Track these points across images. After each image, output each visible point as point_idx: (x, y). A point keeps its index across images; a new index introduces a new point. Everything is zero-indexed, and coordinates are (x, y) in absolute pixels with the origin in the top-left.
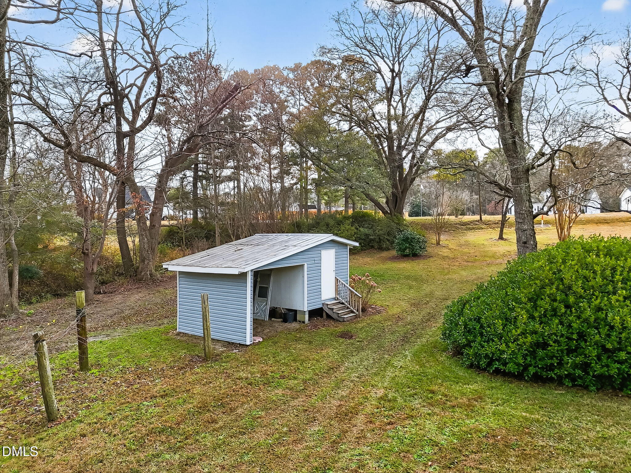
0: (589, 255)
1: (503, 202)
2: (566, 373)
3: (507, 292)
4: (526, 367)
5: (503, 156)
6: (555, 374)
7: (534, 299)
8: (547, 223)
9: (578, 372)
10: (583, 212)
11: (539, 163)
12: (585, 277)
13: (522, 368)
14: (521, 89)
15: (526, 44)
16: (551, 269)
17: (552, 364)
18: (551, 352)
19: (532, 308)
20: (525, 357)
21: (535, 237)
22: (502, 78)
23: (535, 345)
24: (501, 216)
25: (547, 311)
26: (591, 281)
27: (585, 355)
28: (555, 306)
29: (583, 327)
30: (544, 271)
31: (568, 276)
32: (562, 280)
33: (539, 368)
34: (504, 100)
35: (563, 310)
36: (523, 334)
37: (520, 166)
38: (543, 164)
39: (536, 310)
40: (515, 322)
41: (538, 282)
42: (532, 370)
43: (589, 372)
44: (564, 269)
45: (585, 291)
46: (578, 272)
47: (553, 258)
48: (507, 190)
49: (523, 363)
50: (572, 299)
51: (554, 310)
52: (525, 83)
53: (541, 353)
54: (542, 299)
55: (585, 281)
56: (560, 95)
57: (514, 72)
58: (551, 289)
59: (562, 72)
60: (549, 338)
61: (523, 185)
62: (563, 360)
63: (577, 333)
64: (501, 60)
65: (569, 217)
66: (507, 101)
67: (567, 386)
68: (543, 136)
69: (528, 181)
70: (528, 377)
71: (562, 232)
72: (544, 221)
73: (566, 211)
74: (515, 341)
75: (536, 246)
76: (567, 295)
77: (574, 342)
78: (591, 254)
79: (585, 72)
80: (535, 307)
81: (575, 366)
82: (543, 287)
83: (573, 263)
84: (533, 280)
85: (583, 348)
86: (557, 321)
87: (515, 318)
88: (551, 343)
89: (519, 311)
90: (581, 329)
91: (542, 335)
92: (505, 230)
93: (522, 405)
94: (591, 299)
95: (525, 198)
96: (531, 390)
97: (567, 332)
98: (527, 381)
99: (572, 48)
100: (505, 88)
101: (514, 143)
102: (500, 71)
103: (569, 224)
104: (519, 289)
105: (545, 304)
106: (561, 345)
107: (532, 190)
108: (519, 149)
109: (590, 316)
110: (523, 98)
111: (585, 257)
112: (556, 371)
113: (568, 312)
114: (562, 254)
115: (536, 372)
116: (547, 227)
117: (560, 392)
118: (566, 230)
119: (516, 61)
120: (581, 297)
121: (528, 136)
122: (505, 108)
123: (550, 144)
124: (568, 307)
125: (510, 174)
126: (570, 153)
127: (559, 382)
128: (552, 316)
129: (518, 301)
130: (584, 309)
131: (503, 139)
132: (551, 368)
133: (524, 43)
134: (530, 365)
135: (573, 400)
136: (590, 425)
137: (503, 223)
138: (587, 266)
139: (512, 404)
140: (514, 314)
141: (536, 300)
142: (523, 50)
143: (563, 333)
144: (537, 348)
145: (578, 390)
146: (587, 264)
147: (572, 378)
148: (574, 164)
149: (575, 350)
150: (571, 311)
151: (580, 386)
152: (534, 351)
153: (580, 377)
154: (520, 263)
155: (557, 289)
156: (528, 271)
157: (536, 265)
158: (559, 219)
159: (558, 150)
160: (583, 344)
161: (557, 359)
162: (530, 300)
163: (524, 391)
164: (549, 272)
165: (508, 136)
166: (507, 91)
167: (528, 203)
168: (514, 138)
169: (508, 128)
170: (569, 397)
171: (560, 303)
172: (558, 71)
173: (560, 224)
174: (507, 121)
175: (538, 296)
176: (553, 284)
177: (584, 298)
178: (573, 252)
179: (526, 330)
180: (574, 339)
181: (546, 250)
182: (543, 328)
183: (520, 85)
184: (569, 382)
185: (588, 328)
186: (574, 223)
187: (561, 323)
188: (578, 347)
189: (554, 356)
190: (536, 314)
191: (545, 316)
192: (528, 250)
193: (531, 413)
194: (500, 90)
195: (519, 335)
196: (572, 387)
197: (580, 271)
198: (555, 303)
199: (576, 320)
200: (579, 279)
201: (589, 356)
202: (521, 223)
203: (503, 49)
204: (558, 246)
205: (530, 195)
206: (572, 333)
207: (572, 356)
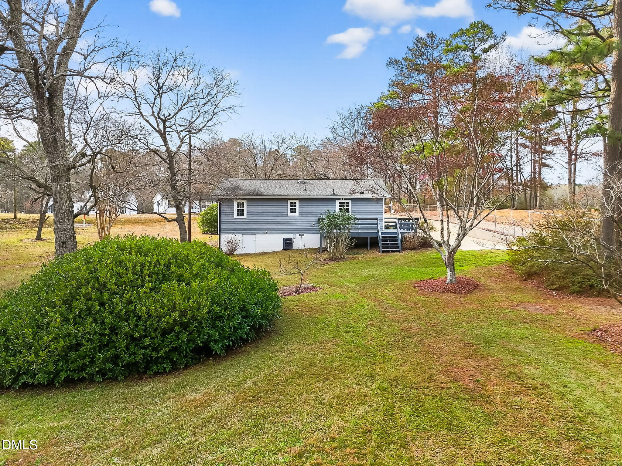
0: (123, 253)
1: (42, 201)
2: (97, 369)
3: (39, 297)
4: (57, 374)
5: (41, 151)
6: (86, 373)
7: (69, 302)
8: (88, 222)
9: (109, 366)
10: (122, 213)
11: (80, 163)
12: (119, 274)
13: (52, 376)
14: (62, 86)
15: (68, 43)
16: (87, 269)
17: (84, 364)
18: (84, 352)
19: (66, 311)
20: (56, 363)
21: (74, 237)
22: (43, 69)
23: (68, 348)
24: (39, 215)
25: (82, 311)
26: (123, 277)
27: (116, 348)
28: (90, 305)
29: (115, 321)
30: (81, 271)
31: (103, 274)
32: (97, 279)
33: (71, 371)
34: (44, 93)
35: (98, 308)
36: (56, 339)
37: (61, 163)
38: (84, 164)
39: (71, 311)
40: (47, 328)
41: (74, 283)
42: (63, 375)
43: (118, 363)
44: (100, 267)
45: (118, 287)
46: (113, 270)
47: (90, 258)
48: (46, 188)
49: (54, 370)
50: (106, 296)
51: (89, 309)
52: (67, 81)
53: (73, 355)
54: (77, 300)
55: (119, 277)
56: (101, 101)
57: (55, 66)
58: (87, 288)
59: (103, 80)
60: (83, 338)
61: (64, 183)
62: (95, 357)
63: (109, 328)
64: (42, 51)
65: (109, 217)
66: (47, 95)
67: (98, 382)
68: (84, 136)
69: (69, 180)
70: (59, 383)
71: (102, 232)
72: (85, 221)
73: (107, 211)
74: (46, 348)
75: (76, 246)
76: (101, 293)
77: (106, 337)
78: (124, 252)
79: (124, 84)
80: (70, 309)
81: (106, 360)
82: (79, 288)
83: (109, 261)
84: (69, 281)
85: (114, 341)
86: (91, 320)
87: (48, 324)
88: (84, 342)
89: (52, 315)
90: (113, 324)
91: (76, 336)
92: (43, 230)
93: (52, 416)
94: (123, 294)
95: (65, 197)
96: (60, 396)
97: (100, 329)
98: (58, 388)
99: (112, 60)
100: (45, 81)
101: (55, 139)
102: (40, 62)
103: (109, 224)
104: (54, 291)
105: (80, 305)
106: (94, 343)
107: (73, 190)
108: (59, 146)
109: (122, 310)
110: (65, 96)
111: (120, 255)
112: (88, 370)
113: (102, 309)
114: (99, 254)
115: (68, 376)
116: (89, 227)
117: (90, 390)
118: (106, 229)
119: (57, 57)
120: (115, 293)
121: (70, 134)
122: (45, 101)
123: (91, 145)
124: (102, 304)
125: (49, 171)
126: (110, 157)
127: (91, 380)
128: (87, 315)
129: (51, 305)
130: (117, 304)
131: (42, 133)
132: (83, 368)
133: (66, 41)
134: (62, 371)
135: (102, 395)
136: (117, 415)
137: (42, 222)
138: (120, 264)
139: (40, 418)
140: (47, 320)
141: (71, 302)
142: (65, 48)
143: (96, 330)
144: (70, 351)
145: (107, 383)
146: (121, 262)
147: (102, 373)
148: (113, 168)
149: (107, 345)
150: (105, 308)
151: (110, 378)
152: (67, 355)
153: (110, 370)
154: (57, 264)
155: (93, 288)
156: (64, 273)
157: (74, 265)
158: (100, 219)
159: (99, 152)
160: (114, 338)
161: (89, 357)
162: (65, 302)
163: (53, 399)
164: (85, 272)
165: (47, 131)
166: (48, 84)
167: (68, 202)
168: (54, 134)
169: (48, 123)
170: (99, 392)
171: (95, 301)
172: (99, 77)
173: (101, 224)
174: (47, 116)
175: (73, 298)
176: (88, 283)
177: (118, 294)
178: (109, 251)
179: (59, 334)
180: (107, 335)
181: (83, 250)
182: (77, 329)
183: (61, 82)
184: (100, 378)
185: (119, 322)
186: (113, 222)
187: (95, 321)
188: (109, 342)
189: (86, 355)
190: (71, 316)
191: (80, 316)
192: (67, 250)
193: (60, 420)
194: (40, 82)
195: (50, 341)
196: (102, 382)
197: (114, 268)
198: (89, 303)
199: (109, 316)
200: (113, 276)
201: (120, 348)
202: (61, 222)
203: (43, 40)
204: (96, 245)
205: (70, 195)
206: (105, 329)
207: (104, 352)
